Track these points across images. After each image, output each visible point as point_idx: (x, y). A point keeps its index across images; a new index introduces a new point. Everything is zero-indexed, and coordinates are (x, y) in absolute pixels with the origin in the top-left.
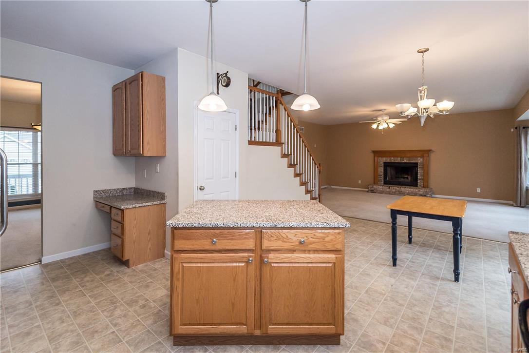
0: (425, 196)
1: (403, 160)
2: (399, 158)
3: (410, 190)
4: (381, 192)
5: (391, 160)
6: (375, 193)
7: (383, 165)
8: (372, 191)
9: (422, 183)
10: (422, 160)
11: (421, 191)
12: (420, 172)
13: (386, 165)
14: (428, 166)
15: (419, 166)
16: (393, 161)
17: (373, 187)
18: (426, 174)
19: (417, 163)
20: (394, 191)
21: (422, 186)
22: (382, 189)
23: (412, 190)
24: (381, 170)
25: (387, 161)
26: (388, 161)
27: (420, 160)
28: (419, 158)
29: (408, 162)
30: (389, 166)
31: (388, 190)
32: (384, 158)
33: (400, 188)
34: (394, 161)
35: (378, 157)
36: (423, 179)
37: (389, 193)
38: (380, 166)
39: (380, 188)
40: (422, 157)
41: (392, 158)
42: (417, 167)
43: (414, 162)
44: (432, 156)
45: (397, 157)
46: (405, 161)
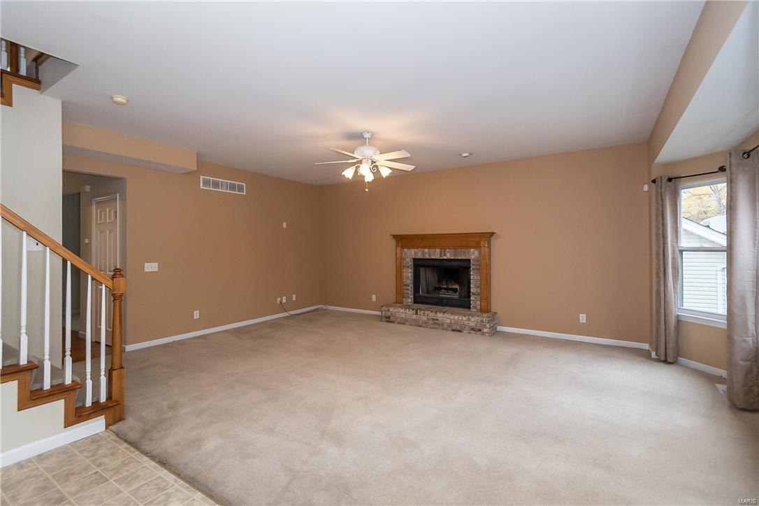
0: (480, 330)
1: (445, 255)
2: (438, 250)
3: (452, 317)
4: (403, 322)
5: (423, 253)
6: (393, 322)
7: (411, 263)
8: (388, 319)
9: (479, 303)
10: (477, 253)
11: (473, 319)
12: (474, 277)
13: (418, 264)
14: (489, 266)
15: (472, 267)
16: (427, 256)
17: (388, 310)
18: (486, 281)
19: (470, 260)
20: (425, 318)
21: (479, 307)
22: (404, 316)
23: (456, 317)
24: (408, 274)
25: (417, 257)
26: (419, 256)
27: (473, 254)
28: (472, 250)
29: (452, 258)
30: (422, 266)
31: (414, 317)
32: (413, 250)
33: (436, 312)
34: (430, 255)
35: (403, 247)
36: (479, 294)
37: (418, 324)
38: (405, 267)
39: (401, 313)
40: (477, 246)
41: (426, 250)
42: (470, 268)
43: (464, 258)
44: (495, 243)
45: (435, 247)
46: (448, 256)
